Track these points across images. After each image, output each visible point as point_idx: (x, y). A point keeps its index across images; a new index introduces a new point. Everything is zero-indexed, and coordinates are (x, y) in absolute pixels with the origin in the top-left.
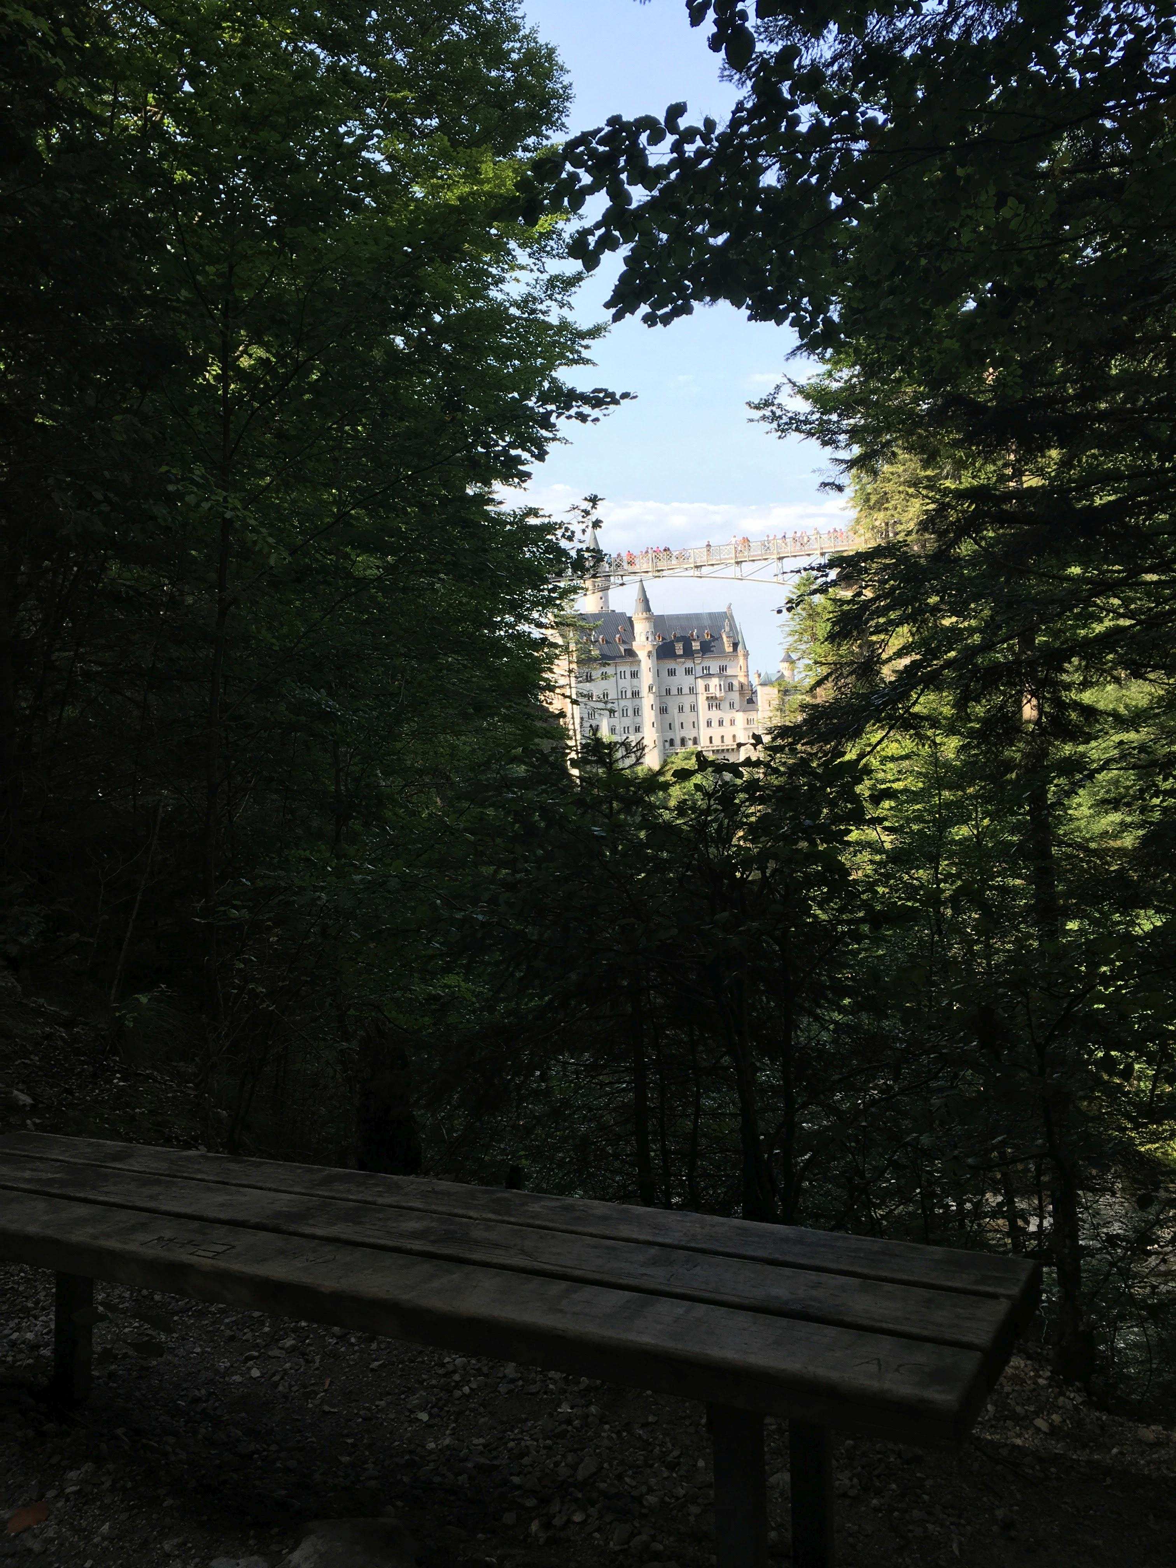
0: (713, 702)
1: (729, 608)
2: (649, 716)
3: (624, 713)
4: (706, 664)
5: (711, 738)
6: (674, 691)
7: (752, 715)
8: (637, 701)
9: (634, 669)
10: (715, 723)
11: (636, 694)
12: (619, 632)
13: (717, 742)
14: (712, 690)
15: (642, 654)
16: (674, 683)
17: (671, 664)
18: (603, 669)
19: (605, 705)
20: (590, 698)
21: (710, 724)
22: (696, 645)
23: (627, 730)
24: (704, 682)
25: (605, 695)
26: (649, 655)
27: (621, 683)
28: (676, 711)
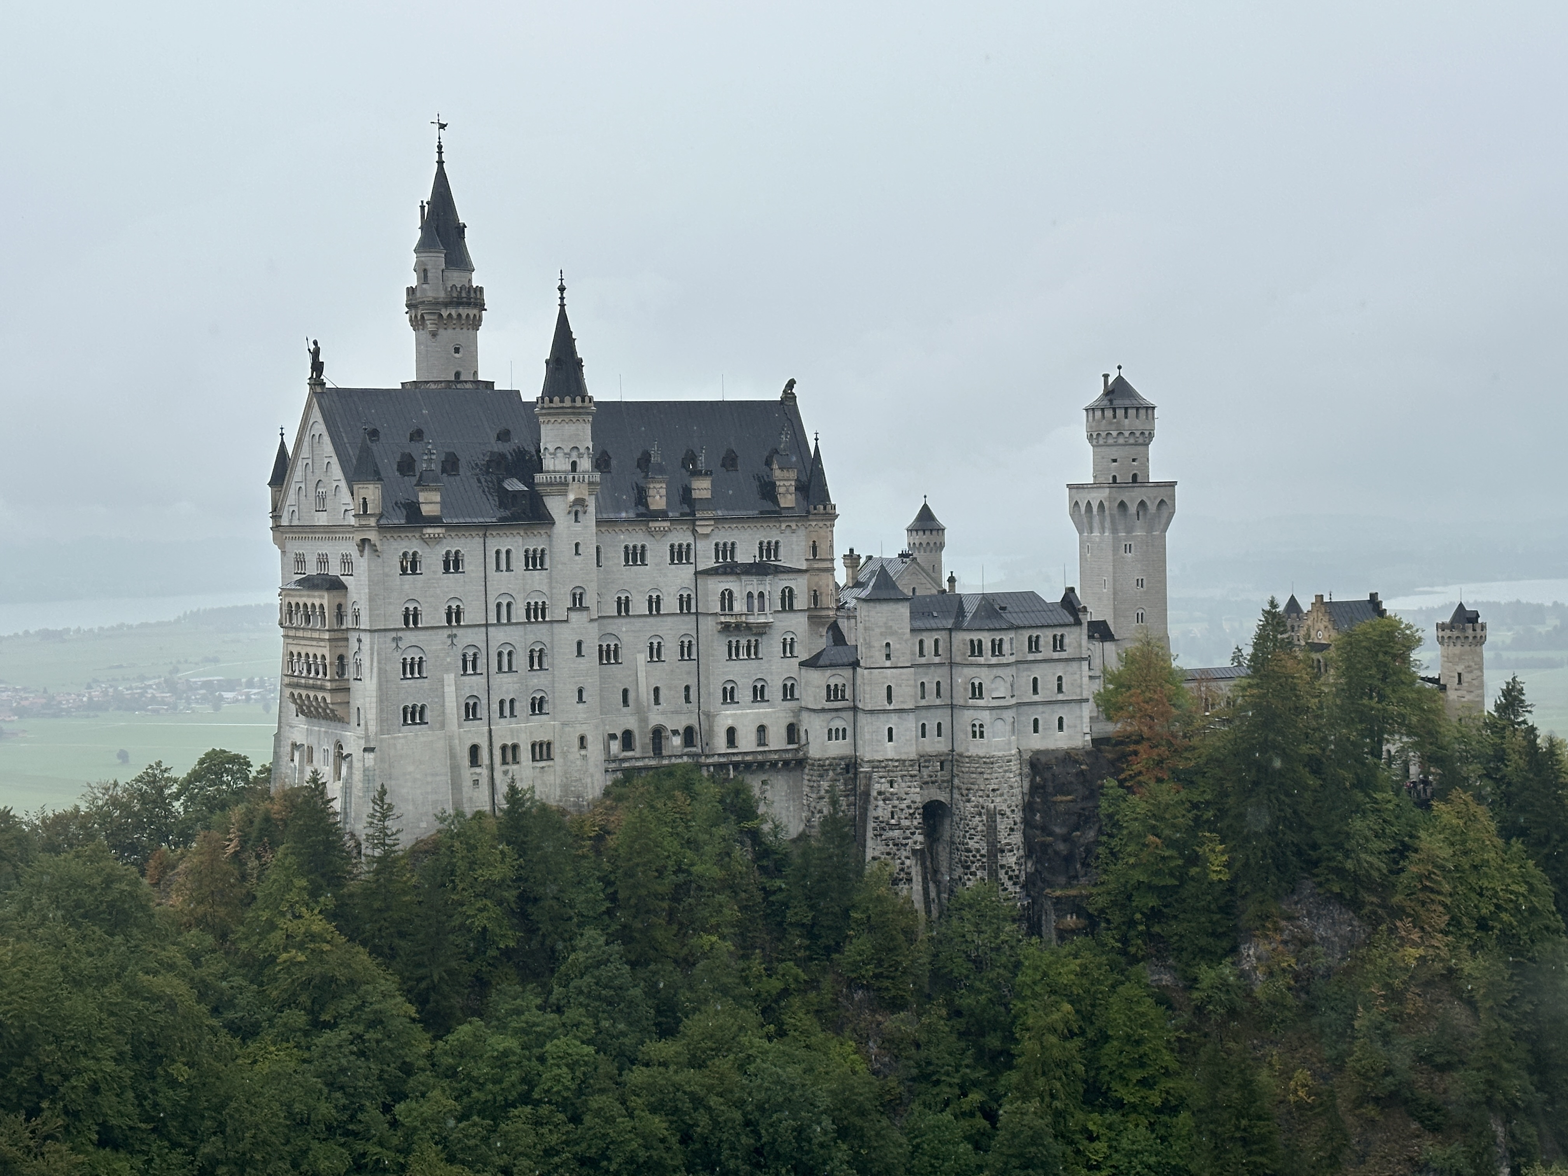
0: (742, 637)
1: (790, 389)
2: (569, 670)
3: (507, 662)
4: (724, 536)
5: (729, 732)
6: (640, 606)
7: (844, 677)
8: (538, 633)
9: (536, 544)
10: (744, 694)
11: (536, 613)
13: (747, 742)
14: (739, 606)
15: (556, 506)
16: (639, 583)
17: (634, 535)
18: (453, 544)
19: (452, 637)
20: (411, 618)
21: (729, 696)
22: (702, 488)
23: (507, 708)
24: (718, 585)
25: (454, 616)
26: (577, 509)
27: (501, 582)
28: (643, 657)
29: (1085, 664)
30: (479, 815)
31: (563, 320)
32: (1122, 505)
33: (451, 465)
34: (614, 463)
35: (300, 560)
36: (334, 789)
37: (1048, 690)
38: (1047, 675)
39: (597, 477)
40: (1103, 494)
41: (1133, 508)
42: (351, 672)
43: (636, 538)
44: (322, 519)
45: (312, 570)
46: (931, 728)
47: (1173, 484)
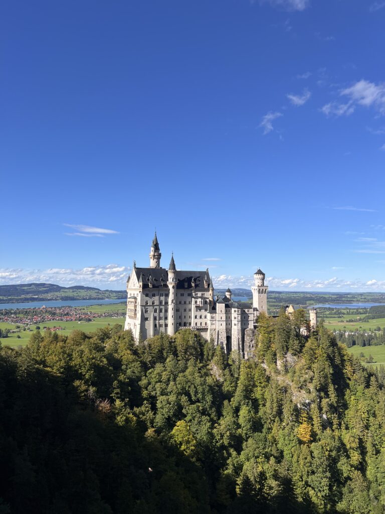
0: (198, 308)
1: (207, 270)
2: (170, 313)
3: (161, 311)
4: (196, 292)
5: (196, 323)
6: (183, 302)
7: (214, 315)
8: (166, 306)
9: (167, 292)
10: (198, 317)
11: (166, 303)
12: (162, 276)
13: (199, 325)
14: (198, 303)
15: (170, 287)
16: (183, 299)
17: (182, 291)
18: (154, 292)
19: (153, 307)
20: (147, 303)
21: (196, 317)
22: (193, 285)
23: (161, 319)
24: (195, 300)
25: (153, 303)
26: (173, 287)
27: (161, 298)
28: (183, 311)
29: (253, 314)
31: (173, 258)
32: (260, 289)
35: (131, 294)
36: (134, 331)
37: (247, 318)
38: (247, 316)
40: (257, 288)
42: (137, 312)
44: (134, 288)
45: (132, 295)
46: (228, 324)
47: (267, 286)
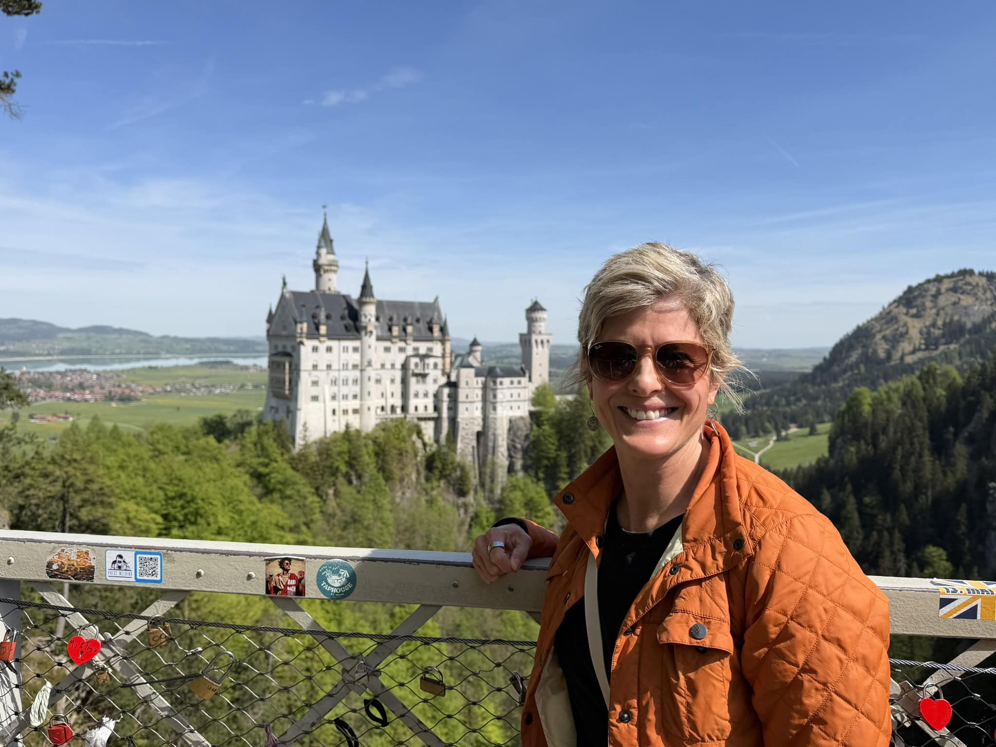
0: (421, 378)
1: (436, 299)
3: (345, 382)
4: (416, 345)
5: (416, 407)
6: (388, 366)
8: (356, 373)
9: (356, 345)
10: (421, 395)
11: (356, 367)
12: (343, 311)
13: (421, 411)
14: (420, 367)
15: (363, 333)
16: (388, 358)
18: (329, 343)
19: (328, 374)
20: (315, 367)
21: (416, 395)
22: (410, 329)
23: (345, 397)
24: (414, 360)
25: (329, 367)
27: (344, 356)
28: (388, 382)
29: (527, 390)
30: (335, 432)
31: (367, 273)
32: (536, 341)
33: (328, 317)
34: (381, 320)
35: (276, 347)
37: (515, 397)
38: (515, 392)
39: (377, 324)
41: (539, 341)
42: (293, 383)
43: (387, 344)
44: (284, 333)
45: (280, 349)
47: (550, 334)
